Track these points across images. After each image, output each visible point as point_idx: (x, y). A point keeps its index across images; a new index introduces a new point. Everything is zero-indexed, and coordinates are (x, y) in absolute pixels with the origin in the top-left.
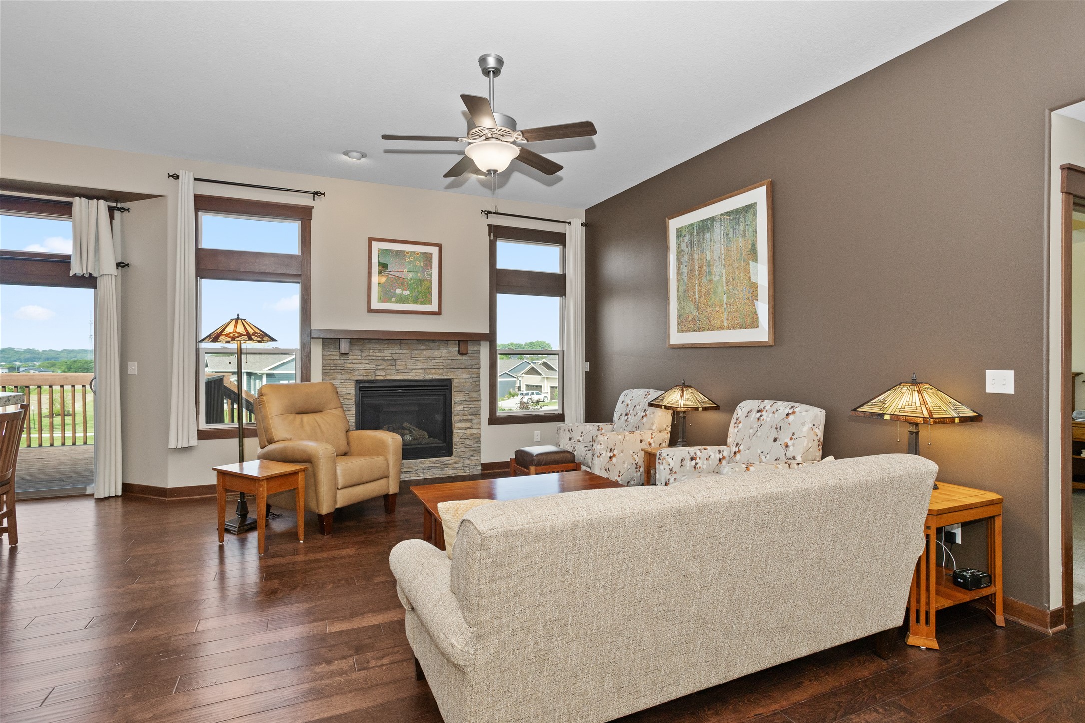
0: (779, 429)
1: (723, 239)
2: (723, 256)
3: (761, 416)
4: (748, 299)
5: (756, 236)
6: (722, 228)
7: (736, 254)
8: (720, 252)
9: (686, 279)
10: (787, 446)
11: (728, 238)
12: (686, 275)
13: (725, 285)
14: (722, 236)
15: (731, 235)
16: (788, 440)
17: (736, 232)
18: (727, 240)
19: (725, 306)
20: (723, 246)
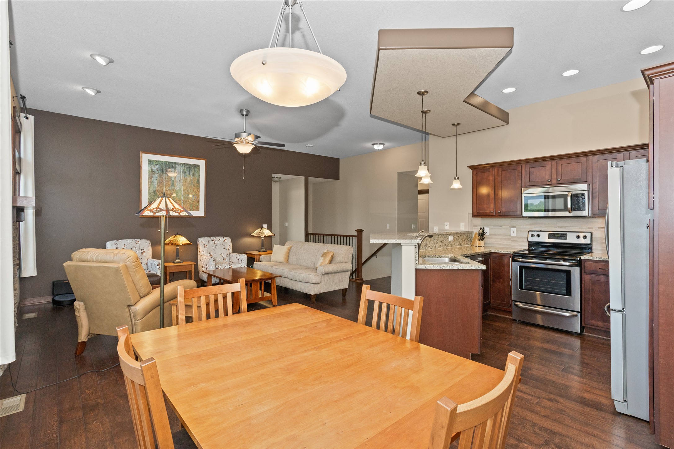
0: (224, 245)
1: (182, 174)
2: (182, 180)
3: (215, 242)
4: (195, 200)
5: (199, 177)
6: (182, 169)
7: (190, 182)
8: (180, 178)
9: (156, 186)
10: (229, 250)
11: (185, 174)
12: (156, 183)
13: (182, 192)
14: (182, 172)
15: (187, 173)
16: (228, 248)
17: (189, 173)
18: (185, 175)
19: (182, 201)
20: (182, 177)
